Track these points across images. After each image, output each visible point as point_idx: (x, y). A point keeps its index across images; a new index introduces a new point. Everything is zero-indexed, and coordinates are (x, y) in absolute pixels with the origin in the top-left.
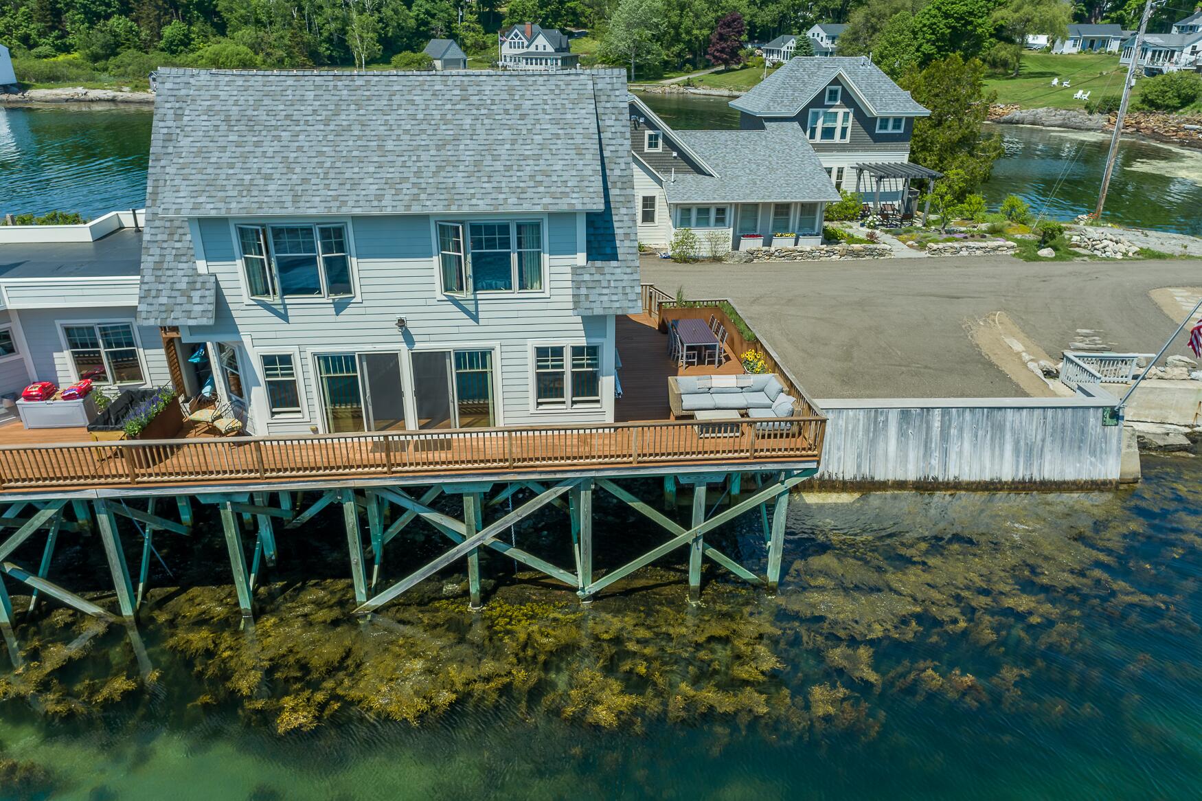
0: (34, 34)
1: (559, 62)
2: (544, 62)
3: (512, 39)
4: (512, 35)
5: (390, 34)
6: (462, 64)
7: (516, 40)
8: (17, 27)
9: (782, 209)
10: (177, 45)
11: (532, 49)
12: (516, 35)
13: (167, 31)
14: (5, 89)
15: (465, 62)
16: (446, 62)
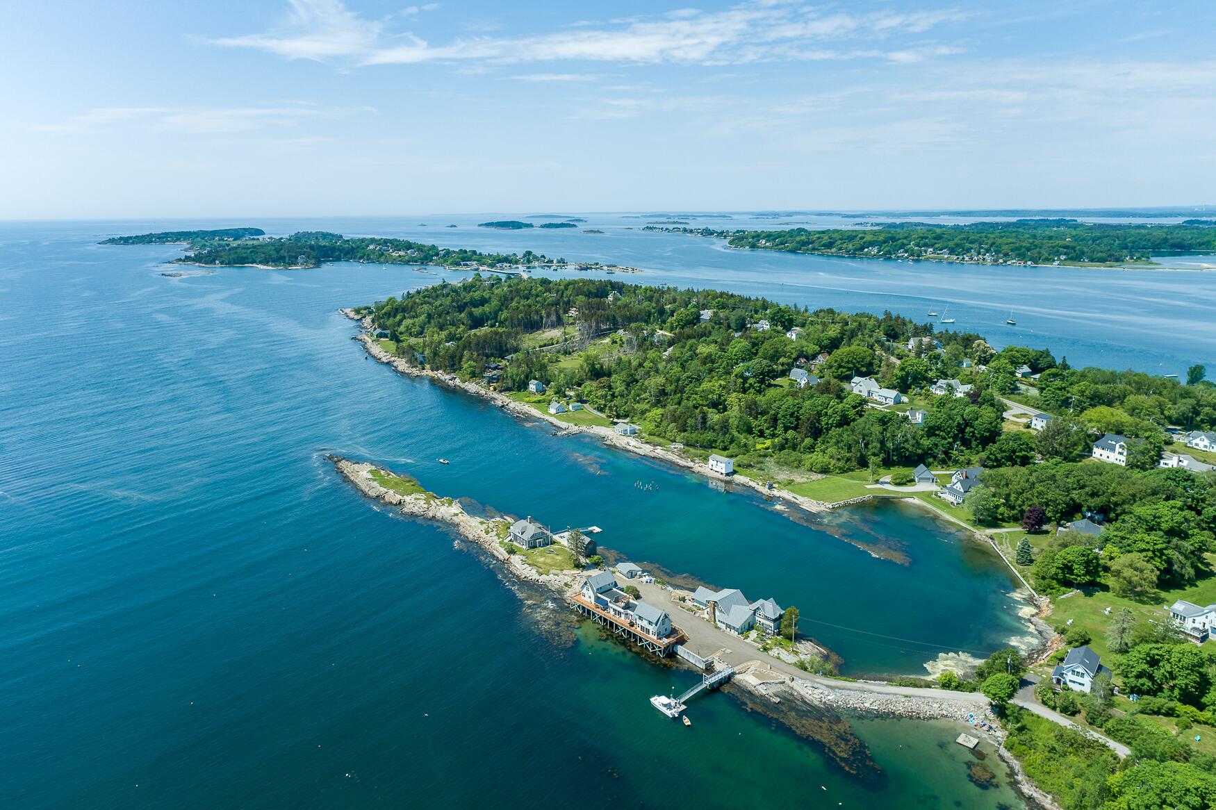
0: (765, 428)
1: (962, 498)
2: (956, 496)
5: (907, 455)
6: (931, 480)
7: (958, 477)
9: (734, 626)
10: (807, 449)
11: (955, 487)
12: (959, 474)
13: (806, 441)
14: (727, 474)
15: (933, 479)
16: (920, 479)
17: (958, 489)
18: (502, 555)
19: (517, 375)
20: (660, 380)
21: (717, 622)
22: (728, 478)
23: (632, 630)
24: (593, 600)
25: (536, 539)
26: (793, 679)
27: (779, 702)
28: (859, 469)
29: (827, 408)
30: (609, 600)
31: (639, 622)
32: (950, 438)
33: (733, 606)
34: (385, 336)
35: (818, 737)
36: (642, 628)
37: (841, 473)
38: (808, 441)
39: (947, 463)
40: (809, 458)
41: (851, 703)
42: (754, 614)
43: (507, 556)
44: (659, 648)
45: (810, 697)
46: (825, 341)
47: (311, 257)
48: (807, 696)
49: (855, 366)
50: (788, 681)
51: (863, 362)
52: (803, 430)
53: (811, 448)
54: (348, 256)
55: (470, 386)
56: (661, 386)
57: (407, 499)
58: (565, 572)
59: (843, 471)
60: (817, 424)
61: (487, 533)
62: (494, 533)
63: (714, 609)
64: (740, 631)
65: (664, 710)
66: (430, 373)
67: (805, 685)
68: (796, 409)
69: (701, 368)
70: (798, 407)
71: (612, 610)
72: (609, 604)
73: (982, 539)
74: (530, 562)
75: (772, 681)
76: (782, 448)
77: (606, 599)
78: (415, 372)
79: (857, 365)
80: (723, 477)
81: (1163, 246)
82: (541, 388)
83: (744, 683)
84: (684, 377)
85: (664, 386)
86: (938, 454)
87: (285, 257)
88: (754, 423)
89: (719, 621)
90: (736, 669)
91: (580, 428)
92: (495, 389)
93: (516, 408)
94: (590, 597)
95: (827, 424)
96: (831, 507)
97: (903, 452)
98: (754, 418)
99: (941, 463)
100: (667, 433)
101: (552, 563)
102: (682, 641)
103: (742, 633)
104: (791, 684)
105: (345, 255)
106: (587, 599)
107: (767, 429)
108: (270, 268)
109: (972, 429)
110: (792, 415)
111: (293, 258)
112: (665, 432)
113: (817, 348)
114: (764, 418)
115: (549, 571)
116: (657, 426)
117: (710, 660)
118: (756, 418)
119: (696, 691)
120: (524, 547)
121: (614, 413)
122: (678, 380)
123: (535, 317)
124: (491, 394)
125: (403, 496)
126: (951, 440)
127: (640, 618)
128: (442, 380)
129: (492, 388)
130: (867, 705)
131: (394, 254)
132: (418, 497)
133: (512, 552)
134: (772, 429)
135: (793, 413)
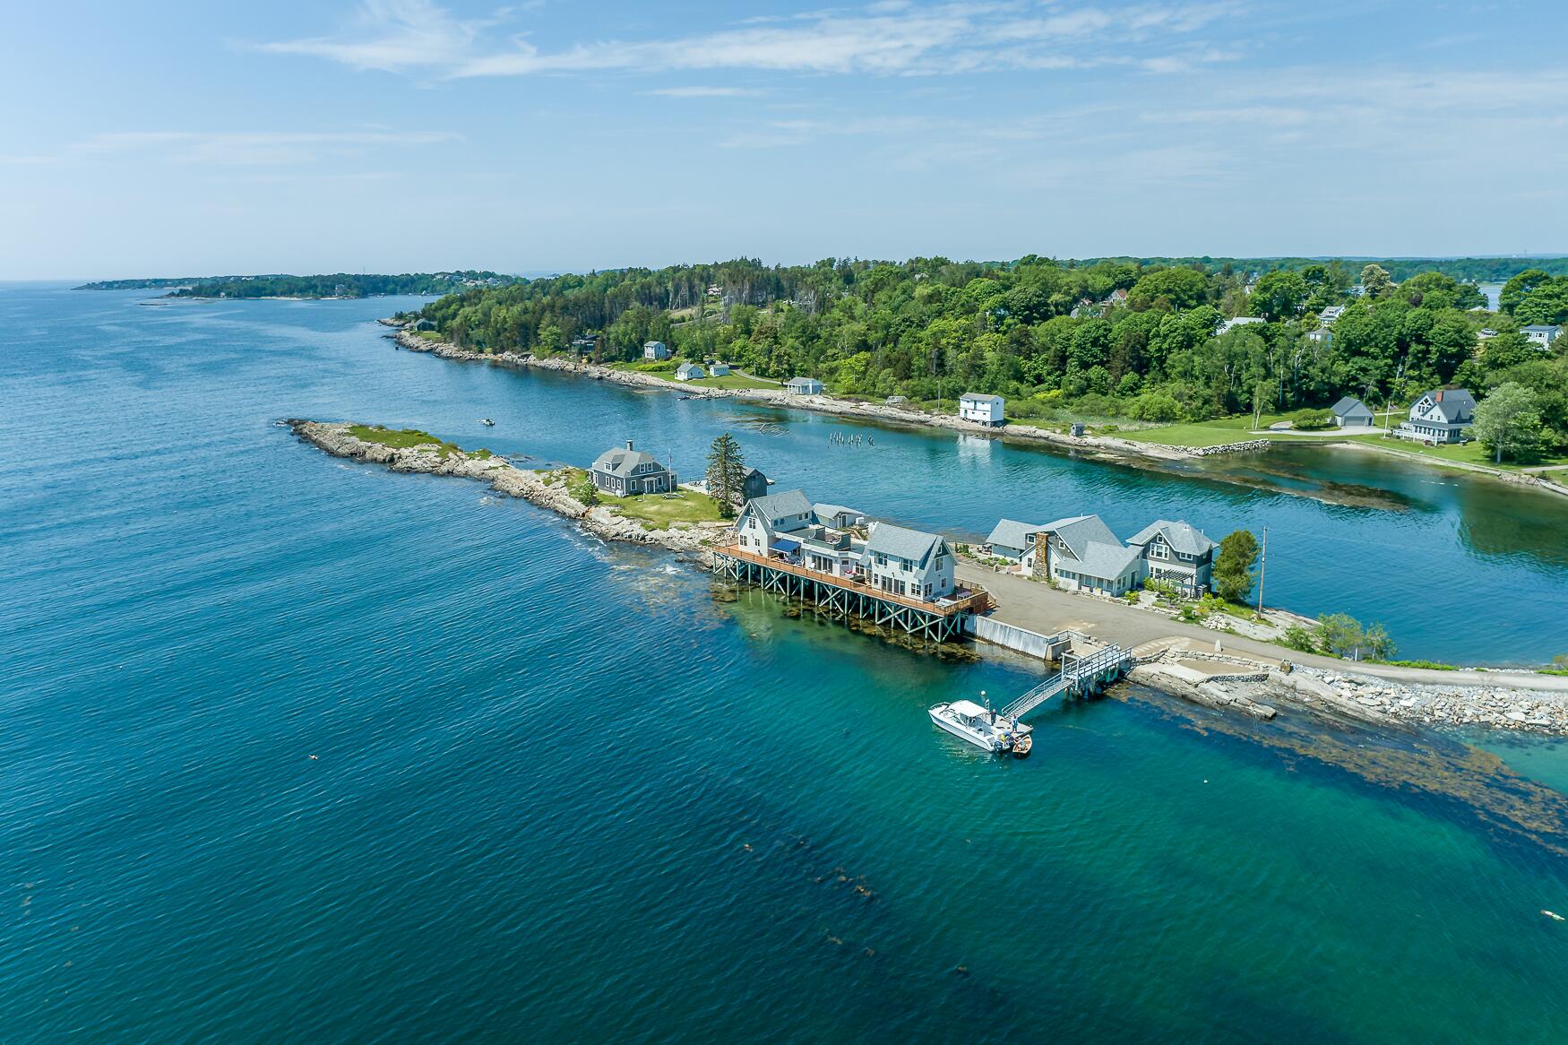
0: (1044, 373)
1: (1446, 433)
2: (1432, 431)
3: (1422, 403)
4: (1422, 400)
5: (1311, 388)
6: (1367, 421)
7: (1426, 405)
8: (1035, 369)
9: (1101, 580)
10: (1127, 391)
11: (1427, 418)
12: (1426, 401)
13: (1125, 379)
14: (995, 424)
15: (1370, 419)
16: (1347, 419)
17: (1435, 419)
18: (573, 508)
19: (625, 334)
20: (860, 327)
21: (1054, 575)
22: (996, 429)
23: (861, 591)
24: (764, 548)
25: (644, 477)
26: (1292, 668)
27: (1275, 715)
28: (1227, 414)
29: (1157, 326)
30: (801, 540)
31: (879, 570)
32: (1386, 358)
33: (1090, 543)
34: (432, 328)
35: (1432, 786)
36: (886, 583)
37: (1195, 421)
38: (1130, 378)
39: (1382, 402)
40: (1132, 404)
41: (1469, 712)
42: (1144, 554)
43: (582, 508)
44: (933, 618)
45: (1352, 704)
46: (1120, 276)
47: (352, 287)
48: (1343, 701)
49: (1178, 298)
50: (1275, 673)
51: (1190, 290)
52: (1117, 363)
53: (1134, 389)
54: (407, 289)
55: (551, 362)
56: (860, 335)
57: (405, 452)
58: (701, 524)
59: (1199, 418)
60: (1142, 352)
61: (547, 483)
62: (562, 483)
63: (1047, 548)
64: (1115, 586)
65: (970, 733)
66: (491, 356)
67: (1328, 679)
68: (1101, 331)
69: (925, 309)
70: (1105, 330)
71: (809, 559)
72: (804, 546)
73: (1523, 481)
74: (630, 513)
75: (1236, 675)
76: (1082, 391)
77: (796, 539)
78: (467, 354)
79: (1182, 295)
80: (988, 428)
81: (1503, 272)
82: (663, 354)
83: (1164, 681)
84: (897, 320)
85: (864, 334)
86: (1368, 385)
87: (317, 287)
88: (1026, 365)
89: (1062, 573)
90: (1136, 653)
91: (728, 391)
92: (590, 360)
93: (623, 378)
94: (757, 543)
95: (1160, 350)
96: (1202, 453)
97: (1305, 383)
98: (1025, 359)
99: (1371, 402)
100: (878, 385)
101: (674, 512)
102: (981, 606)
103: (1121, 595)
104: (1288, 679)
105: (402, 288)
106: (751, 549)
107: (1049, 374)
108: (295, 299)
109: (1422, 347)
110: (1095, 342)
111: (327, 287)
112: (874, 385)
113: (1110, 282)
114: (1043, 356)
115: (668, 524)
116: (858, 380)
117: (1062, 639)
118: (1029, 358)
119: (1039, 700)
120: (618, 492)
121: (786, 366)
122: (888, 326)
123: (658, 290)
124: (583, 367)
125: (398, 449)
126: (1390, 361)
127: (882, 559)
128: (508, 362)
129: (584, 361)
130: (1517, 716)
131: (468, 284)
132: (426, 448)
133: (591, 501)
134: (1058, 372)
135: (1096, 339)
